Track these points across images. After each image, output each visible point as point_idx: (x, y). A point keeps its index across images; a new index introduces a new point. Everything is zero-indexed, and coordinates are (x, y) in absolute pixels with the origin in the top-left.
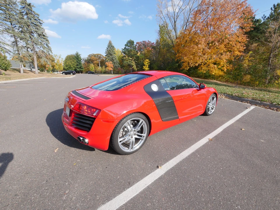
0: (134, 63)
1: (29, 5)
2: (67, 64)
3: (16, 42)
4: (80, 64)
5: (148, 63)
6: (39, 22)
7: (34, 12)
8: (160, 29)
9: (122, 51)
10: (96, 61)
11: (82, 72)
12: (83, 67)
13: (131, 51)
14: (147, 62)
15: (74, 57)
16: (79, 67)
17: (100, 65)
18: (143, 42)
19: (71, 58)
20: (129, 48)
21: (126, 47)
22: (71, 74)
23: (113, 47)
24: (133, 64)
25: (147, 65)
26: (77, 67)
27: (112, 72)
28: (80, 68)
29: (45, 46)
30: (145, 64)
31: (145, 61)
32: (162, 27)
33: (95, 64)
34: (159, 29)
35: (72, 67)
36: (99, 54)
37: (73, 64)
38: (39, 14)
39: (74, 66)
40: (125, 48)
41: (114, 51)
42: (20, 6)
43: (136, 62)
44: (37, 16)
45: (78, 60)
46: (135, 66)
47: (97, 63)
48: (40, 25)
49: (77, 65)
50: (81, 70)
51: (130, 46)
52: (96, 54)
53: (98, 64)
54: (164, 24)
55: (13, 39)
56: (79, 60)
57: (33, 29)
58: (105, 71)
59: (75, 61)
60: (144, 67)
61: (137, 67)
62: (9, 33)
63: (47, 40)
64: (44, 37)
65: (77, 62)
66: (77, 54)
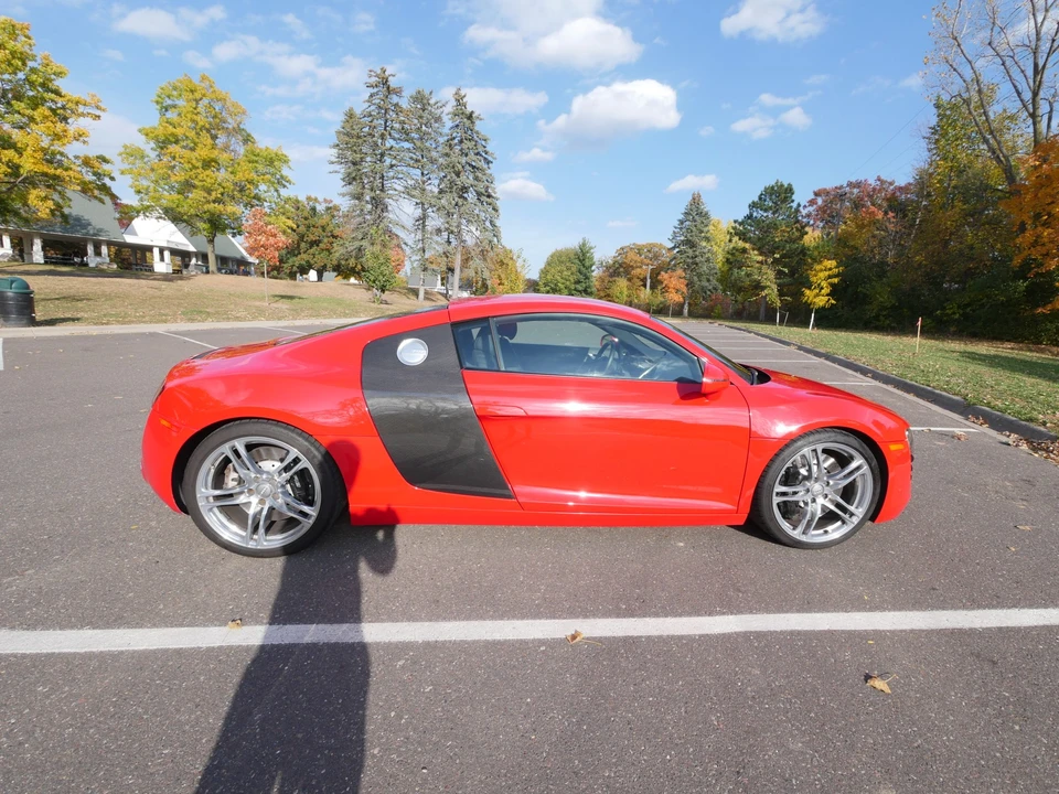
0: (771, 274)
1: (470, 117)
3: (423, 218)
4: (587, 278)
5: (830, 277)
6: (485, 159)
7: (477, 133)
8: (941, 116)
9: (734, 228)
10: (639, 270)
12: (594, 289)
13: (775, 226)
14: (827, 273)
15: (572, 257)
16: (580, 288)
17: (649, 281)
18: (850, 184)
19: (564, 258)
20: (765, 214)
21: (755, 214)
23: (705, 216)
24: (768, 278)
25: (824, 284)
26: (575, 289)
27: (686, 311)
29: (488, 224)
30: (814, 279)
31: (818, 267)
32: (951, 109)
33: (635, 280)
34: (934, 121)
36: (654, 245)
37: (565, 279)
38: (488, 136)
39: (568, 283)
40: (750, 217)
41: (705, 229)
42: (449, 124)
43: (779, 274)
44: (483, 143)
45: (583, 265)
46: (775, 287)
47: (641, 277)
48: (485, 166)
49: (578, 282)
51: (771, 208)
52: (644, 243)
53: (646, 278)
54: (968, 90)
55: (419, 212)
56: (587, 264)
57: (467, 178)
58: (661, 303)
59: (574, 269)
60: (807, 292)
61: (781, 293)
62: (413, 196)
63: (494, 209)
64: (489, 200)
65: (580, 272)
66: (584, 244)
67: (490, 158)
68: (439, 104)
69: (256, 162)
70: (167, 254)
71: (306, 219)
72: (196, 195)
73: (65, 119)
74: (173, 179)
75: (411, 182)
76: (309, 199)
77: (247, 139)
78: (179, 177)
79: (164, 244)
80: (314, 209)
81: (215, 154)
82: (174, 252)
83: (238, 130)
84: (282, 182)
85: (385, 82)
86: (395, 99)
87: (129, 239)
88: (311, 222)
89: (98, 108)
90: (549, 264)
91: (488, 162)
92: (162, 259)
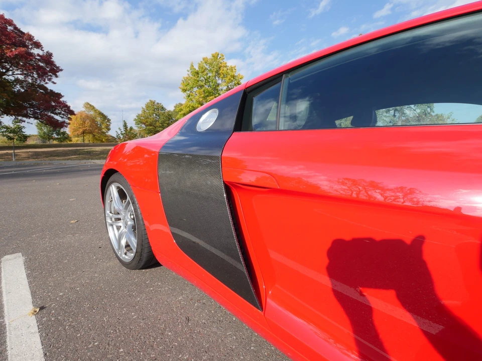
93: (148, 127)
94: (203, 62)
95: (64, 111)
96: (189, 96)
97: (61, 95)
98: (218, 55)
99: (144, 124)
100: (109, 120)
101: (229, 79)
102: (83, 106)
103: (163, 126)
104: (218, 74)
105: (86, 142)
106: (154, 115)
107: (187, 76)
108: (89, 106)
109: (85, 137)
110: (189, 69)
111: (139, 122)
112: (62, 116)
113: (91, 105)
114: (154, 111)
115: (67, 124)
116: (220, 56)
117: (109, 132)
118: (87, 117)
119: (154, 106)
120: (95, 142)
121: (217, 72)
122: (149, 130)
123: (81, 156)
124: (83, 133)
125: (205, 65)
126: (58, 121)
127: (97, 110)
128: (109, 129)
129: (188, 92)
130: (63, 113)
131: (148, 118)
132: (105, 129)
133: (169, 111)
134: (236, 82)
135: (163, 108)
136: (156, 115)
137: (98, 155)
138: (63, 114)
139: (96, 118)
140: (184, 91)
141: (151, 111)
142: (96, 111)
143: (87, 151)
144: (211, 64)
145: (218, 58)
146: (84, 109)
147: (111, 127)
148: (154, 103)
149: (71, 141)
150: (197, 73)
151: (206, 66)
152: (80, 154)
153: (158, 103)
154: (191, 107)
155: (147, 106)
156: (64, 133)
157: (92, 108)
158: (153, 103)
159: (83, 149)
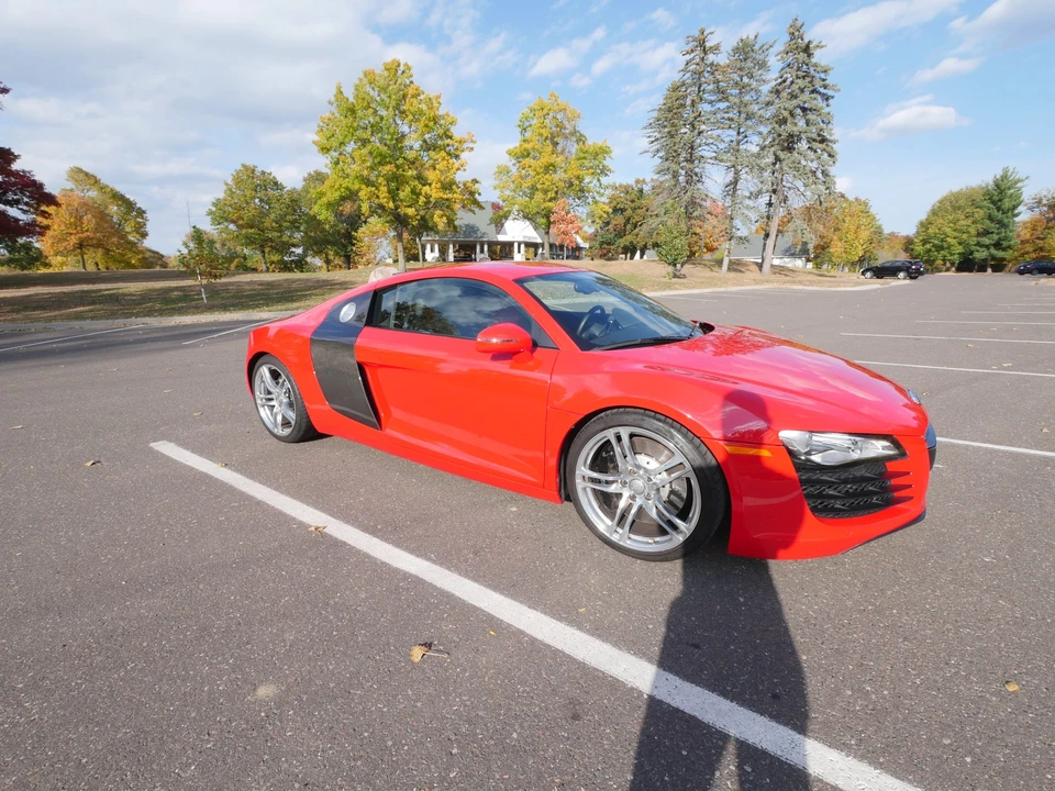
1: (807, 49)
2: (930, 231)
3: (734, 182)
4: (1003, 226)
6: (823, 95)
7: (815, 65)
11: (999, 266)
12: (1013, 242)
15: (979, 198)
16: (988, 242)
19: (962, 202)
22: (902, 275)
26: (978, 244)
28: (997, 245)
35: (953, 241)
37: (961, 233)
39: (965, 236)
42: (777, 66)
44: (823, 76)
45: (998, 209)
48: (823, 105)
49: (986, 233)
50: (1000, 254)
56: (1007, 206)
57: (795, 125)
59: (980, 214)
62: (721, 161)
63: (830, 156)
64: (823, 146)
65: (990, 218)
66: (1004, 177)
67: (830, 93)
68: (765, 47)
69: (585, 158)
70: (522, 246)
71: (633, 201)
72: (539, 196)
73: (457, 157)
74: (525, 185)
75: (722, 146)
76: (637, 181)
77: (581, 139)
78: (527, 184)
79: (521, 239)
80: (641, 191)
81: (553, 159)
82: (528, 245)
83: (574, 133)
84: (604, 171)
85: (702, 43)
86: (711, 58)
87: (501, 238)
88: (637, 204)
89: (472, 141)
90: (934, 213)
91: (827, 98)
92: (519, 252)
93: (244, 231)
94: (365, 81)
95: (29, 197)
96: (337, 163)
97: (12, 154)
98: (399, 65)
99: (233, 222)
100: (141, 213)
101: (426, 126)
102: (66, 176)
103: (281, 226)
104: (400, 112)
105: (91, 268)
106: (257, 200)
107: (328, 115)
108: (82, 176)
109: (85, 257)
110: (333, 99)
111: (222, 218)
112: (25, 208)
113: (87, 174)
114: (256, 191)
115: (41, 227)
116: (402, 68)
117: (145, 241)
118: (87, 206)
119: (253, 178)
120: (113, 267)
121: (397, 107)
122: (247, 237)
123: (98, 306)
124: (81, 246)
125: (368, 89)
126: (17, 220)
127: (107, 186)
128: (144, 235)
129: (335, 154)
130: (26, 199)
131: (240, 208)
132: (135, 234)
133: (293, 191)
134: (441, 131)
135: (276, 185)
136: (261, 200)
137: (139, 304)
138: (27, 204)
139: (106, 207)
140: (325, 150)
141: (248, 193)
142: (103, 189)
143: (110, 295)
144: (384, 89)
145: (400, 72)
146: (70, 185)
147: (149, 228)
148: (253, 171)
149: (47, 265)
150: (352, 111)
151: (372, 93)
152: (94, 303)
153: (263, 173)
154: (343, 190)
155: (238, 180)
156: (27, 247)
157: (92, 182)
158: (250, 171)
159: (100, 290)
